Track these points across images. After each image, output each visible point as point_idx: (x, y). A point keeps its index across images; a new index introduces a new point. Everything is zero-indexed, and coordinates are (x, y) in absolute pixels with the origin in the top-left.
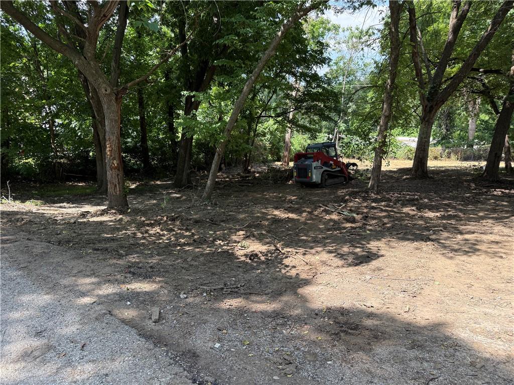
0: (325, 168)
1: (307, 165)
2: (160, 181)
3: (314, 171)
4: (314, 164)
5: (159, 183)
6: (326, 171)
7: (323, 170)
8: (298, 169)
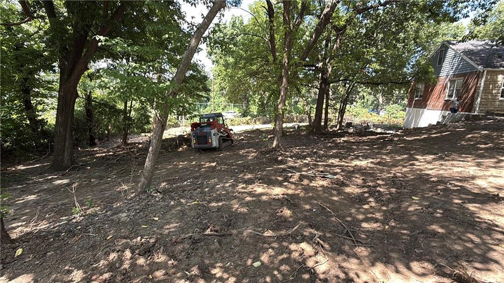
0: (220, 134)
1: (206, 133)
2: (24, 165)
3: (213, 137)
4: (213, 131)
5: (23, 168)
6: (221, 136)
7: (219, 136)
8: (198, 137)
